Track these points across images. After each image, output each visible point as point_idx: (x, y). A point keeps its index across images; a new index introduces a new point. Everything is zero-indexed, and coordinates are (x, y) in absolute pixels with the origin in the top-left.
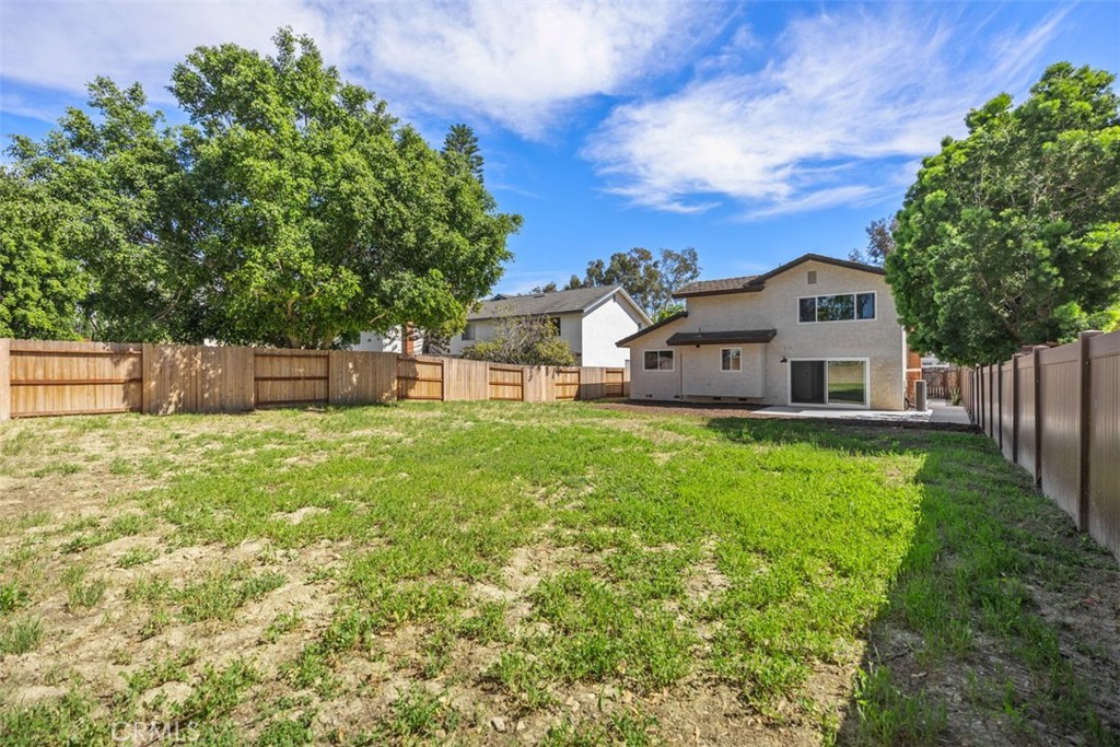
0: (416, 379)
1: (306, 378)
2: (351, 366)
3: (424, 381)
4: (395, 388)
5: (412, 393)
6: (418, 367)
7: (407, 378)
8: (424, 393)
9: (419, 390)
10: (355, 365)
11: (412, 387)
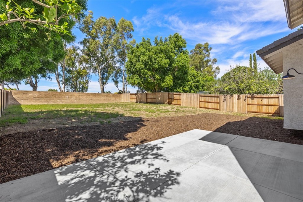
0: (174, 99)
1: (153, 98)
2: (159, 96)
3: (176, 99)
4: (168, 101)
5: (173, 103)
6: (174, 96)
7: (172, 99)
8: (176, 103)
9: (175, 102)
10: (160, 96)
11: (173, 101)
